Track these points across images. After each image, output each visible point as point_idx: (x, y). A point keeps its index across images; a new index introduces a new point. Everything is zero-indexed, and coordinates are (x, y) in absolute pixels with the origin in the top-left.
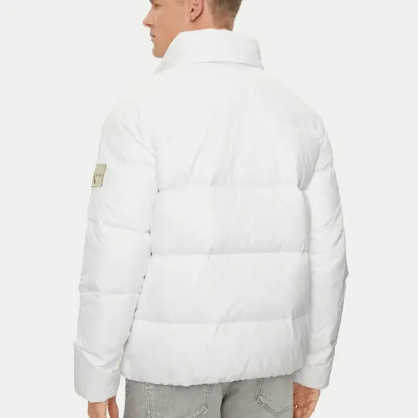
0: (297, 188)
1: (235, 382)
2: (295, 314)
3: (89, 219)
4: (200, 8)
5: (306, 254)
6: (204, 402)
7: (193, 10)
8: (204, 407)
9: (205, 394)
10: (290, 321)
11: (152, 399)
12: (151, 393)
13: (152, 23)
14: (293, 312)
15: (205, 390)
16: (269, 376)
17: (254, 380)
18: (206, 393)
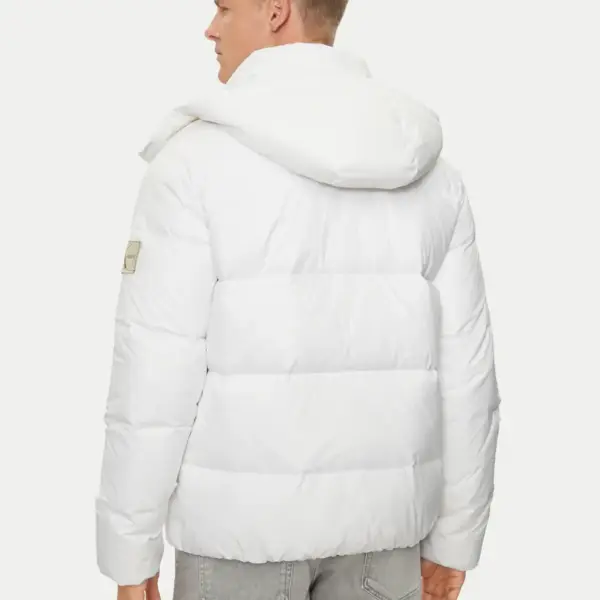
0: (420, 275)
1: (330, 559)
2: (418, 459)
3: (117, 321)
4: (285, 13)
5: (435, 372)
6: (282, 587)
7: (275, 16)
8: (283, 595)
9: (283, 577)
10: (410, 470)
11: (209, 581)
12: (207, 573)
13: (217, 35)
14: (415, 456)
15: (283, 571)
16: (380, 549)
17: (357, 555)
18: (286, 575)
